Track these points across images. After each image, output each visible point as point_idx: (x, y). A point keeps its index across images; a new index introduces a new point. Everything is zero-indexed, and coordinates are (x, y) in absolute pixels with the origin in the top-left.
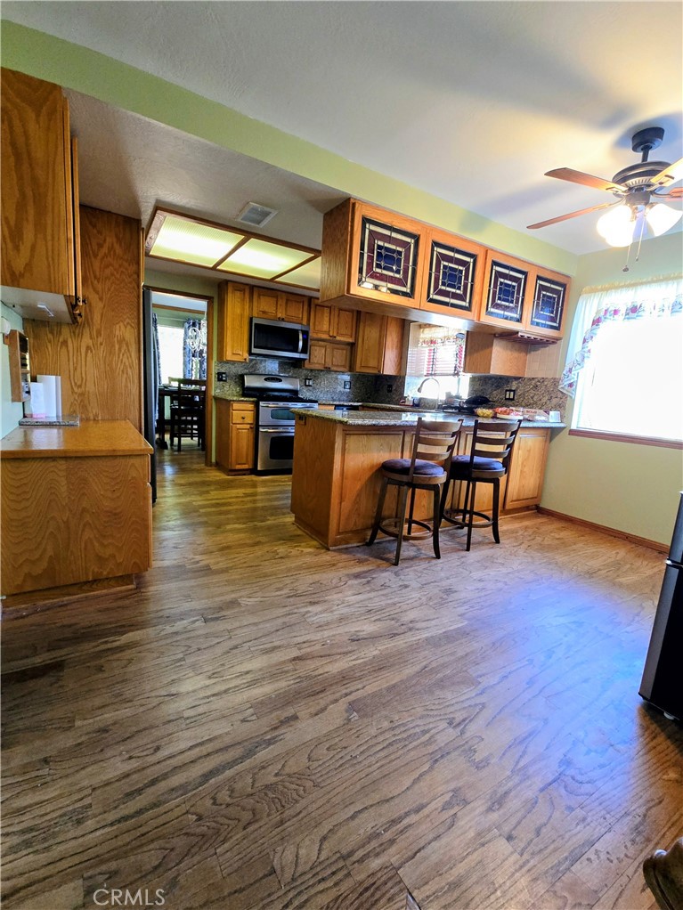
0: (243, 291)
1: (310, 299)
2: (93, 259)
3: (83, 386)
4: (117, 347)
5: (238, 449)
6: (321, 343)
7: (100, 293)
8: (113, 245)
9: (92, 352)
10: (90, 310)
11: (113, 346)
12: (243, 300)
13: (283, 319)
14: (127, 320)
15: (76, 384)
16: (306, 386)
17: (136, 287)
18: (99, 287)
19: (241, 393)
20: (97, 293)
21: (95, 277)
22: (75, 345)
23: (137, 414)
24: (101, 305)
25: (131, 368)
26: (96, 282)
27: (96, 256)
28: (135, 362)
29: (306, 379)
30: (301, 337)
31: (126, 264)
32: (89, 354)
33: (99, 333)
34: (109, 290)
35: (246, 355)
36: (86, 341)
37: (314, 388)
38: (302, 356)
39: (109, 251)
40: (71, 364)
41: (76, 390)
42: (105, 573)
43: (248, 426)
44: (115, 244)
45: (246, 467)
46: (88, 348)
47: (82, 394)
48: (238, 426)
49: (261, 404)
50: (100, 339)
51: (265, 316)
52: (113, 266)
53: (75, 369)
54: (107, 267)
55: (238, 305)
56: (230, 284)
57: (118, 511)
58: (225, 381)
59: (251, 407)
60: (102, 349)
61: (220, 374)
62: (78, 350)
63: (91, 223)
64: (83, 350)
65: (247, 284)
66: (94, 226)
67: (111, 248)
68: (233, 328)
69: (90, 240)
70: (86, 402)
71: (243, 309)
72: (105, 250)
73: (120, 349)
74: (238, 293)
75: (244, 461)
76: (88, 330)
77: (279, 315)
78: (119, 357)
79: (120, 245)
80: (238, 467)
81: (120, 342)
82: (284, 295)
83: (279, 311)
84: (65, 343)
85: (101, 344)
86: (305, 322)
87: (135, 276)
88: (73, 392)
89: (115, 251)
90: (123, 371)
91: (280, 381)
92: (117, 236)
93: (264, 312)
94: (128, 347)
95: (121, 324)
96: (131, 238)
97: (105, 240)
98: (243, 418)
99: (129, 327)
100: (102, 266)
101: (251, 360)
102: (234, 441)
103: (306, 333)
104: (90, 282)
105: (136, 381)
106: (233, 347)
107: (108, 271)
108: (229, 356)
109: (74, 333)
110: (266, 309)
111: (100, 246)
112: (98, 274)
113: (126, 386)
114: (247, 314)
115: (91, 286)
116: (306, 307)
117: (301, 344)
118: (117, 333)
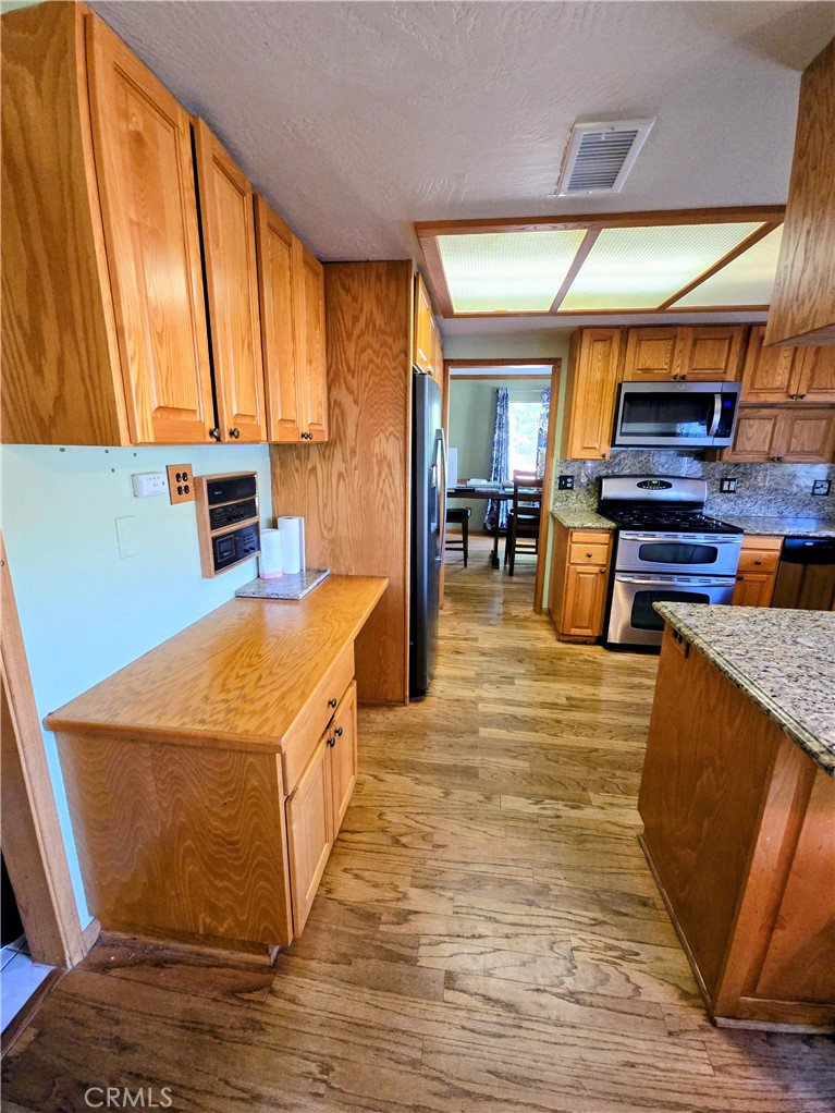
0: (607, 340)
1: (749, 330)
2: (346, 342)
3: (334, 529)
4: (376, 471)
5: (576, 605)
6: (765, 412)
7: (355, 393)
8: (371, 315)
9: (344, 480)
10: (343, 420)
11: (371, 470)
12: (607, 356)
13: (683, 377)
14: (391, 428)
15: (326, 525)
16: (722, 491)
17: (403, 374)
18: (354, 382)
19: (595, 506)
20: (351, 392)
21: (349, 369)
22: (325, 471)
23: (401, 568)
24: (356, 410)
25: (393, 501)
26: (349, 377)
27: (349, 337)
28: (400, 491)
29: (722, 481)
30: (718, 405)
31: (390, 340)
32: (342, 483)
33: (353, 452)
34: (367, 385)
35: (606, 449)
36: (338, 465)
37: (740, 497)
38: (719, 442)
39: (367, 325)
40: (320, 498)
41: (326, 534)
42: (222, 930)
43: (596, 569)
44: (375, 311)
45: (588, 632)
46: (340, 475)
47: (332, 541)
48: (579, 568)
49: (622, 534)
50: (355, 461)
51: (648, 377)
52: (372, 348)
53: (325, 505)
54: (363, 350)
55: (598, 365)
56: (586, 332)
57: (235, 838)
58: (571, 488)
59: (605, 537)
60: (357, 476)
61: (563, 479)
62: (329, 478)
63: (343, 287)
64: (334, 479)
65: (617, 327)
66: (348, 291)
67: (370, 321)
68: (586, 405)
69: (342, 314)
70: (337, 552)
71: (606, 369)
72: (361, 324)
73: (380, 475)
74: (599, 346)
75: (586, 624)
76: (340, 450)
77: (677, 371)
78: (378, 485)
79: (382, 311)
80: (574, 631)
81: (380, 464)
82: (690, 333)
83: (677, 362)
84: (314, 469)
85: (356, 468)
86: (731, 375)
87: (402, 356)
88: (323, 537)
89: (374, 325)
90: (383, 506)
91: (669, 486)
92: (378, 298)
93: (646, 370)
94: (390, 469)
95: (382, 435)
96: (398, 295)
97: (361, 310)
98: (589, 556)
99: (392, 439)
100: (358, 350)
101: (613, 457)
102: (571, 593)
103: (730, 399)
104: (342, 381)
105: (401, 519)
106: (583, 438)
107: (365, 357)
108: (576, 451)
109: (324, 454)
110: (650, 364)
111: (356, 319)
112: (352, 364)
113: (387, 528)
114: (612, 378)
115: (343, 386)
116: (736, 347)
117: (717, 418)
118: (377, 450)
